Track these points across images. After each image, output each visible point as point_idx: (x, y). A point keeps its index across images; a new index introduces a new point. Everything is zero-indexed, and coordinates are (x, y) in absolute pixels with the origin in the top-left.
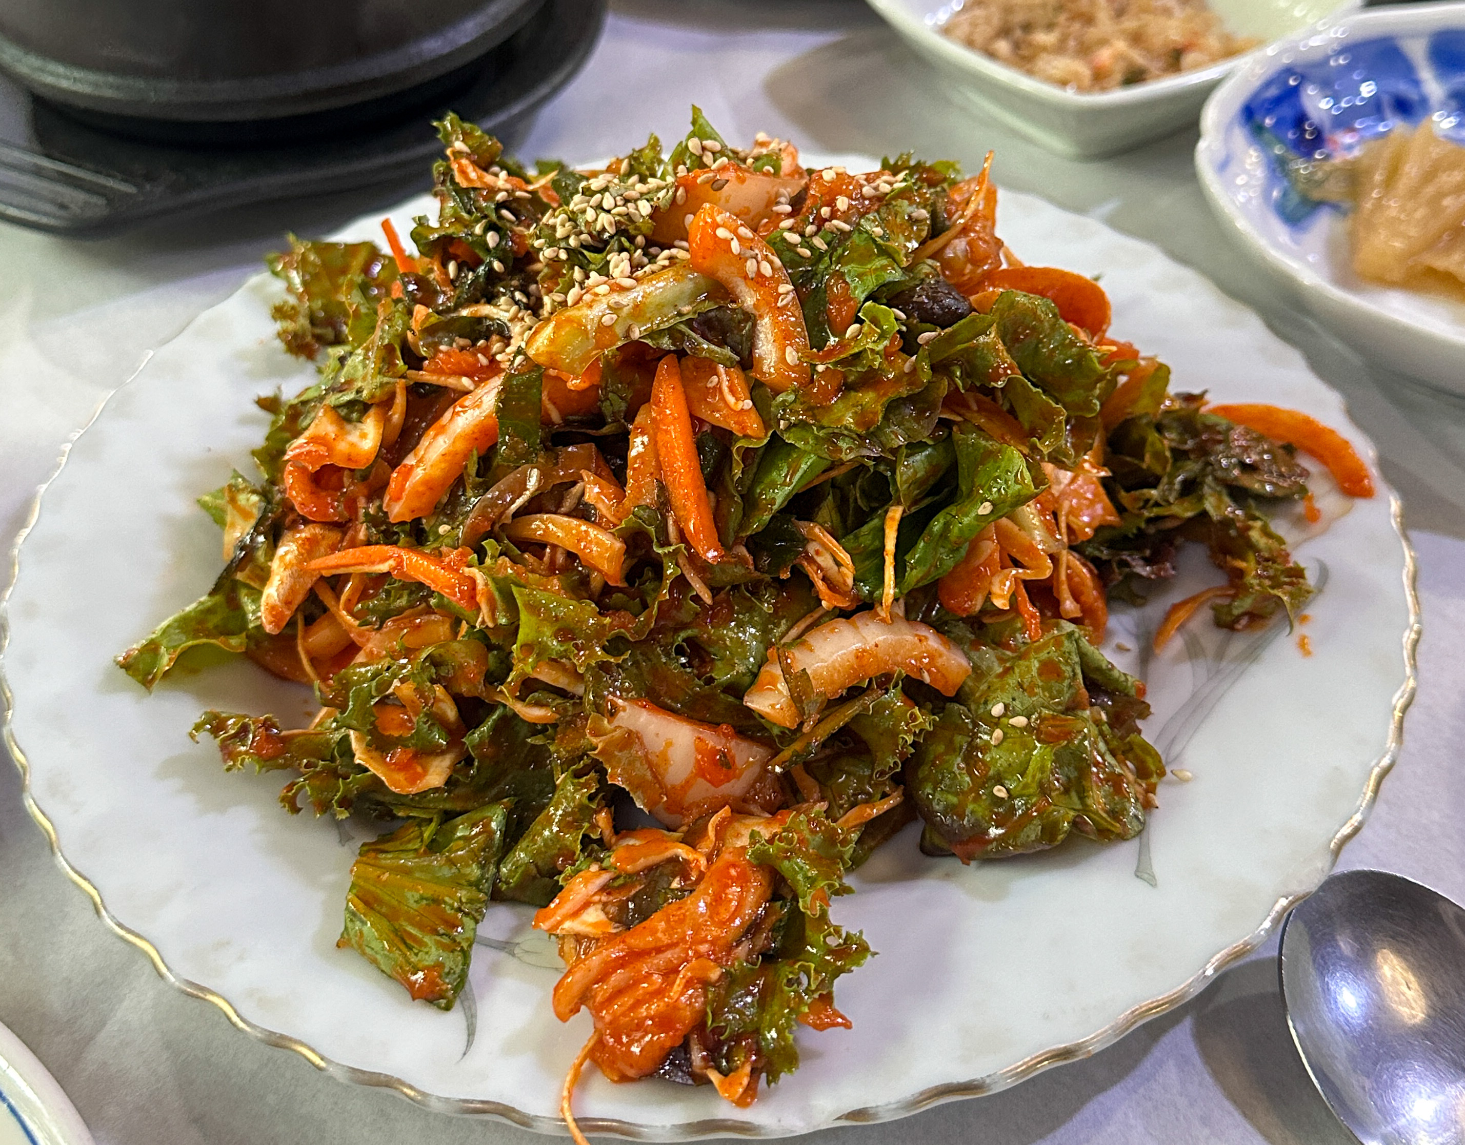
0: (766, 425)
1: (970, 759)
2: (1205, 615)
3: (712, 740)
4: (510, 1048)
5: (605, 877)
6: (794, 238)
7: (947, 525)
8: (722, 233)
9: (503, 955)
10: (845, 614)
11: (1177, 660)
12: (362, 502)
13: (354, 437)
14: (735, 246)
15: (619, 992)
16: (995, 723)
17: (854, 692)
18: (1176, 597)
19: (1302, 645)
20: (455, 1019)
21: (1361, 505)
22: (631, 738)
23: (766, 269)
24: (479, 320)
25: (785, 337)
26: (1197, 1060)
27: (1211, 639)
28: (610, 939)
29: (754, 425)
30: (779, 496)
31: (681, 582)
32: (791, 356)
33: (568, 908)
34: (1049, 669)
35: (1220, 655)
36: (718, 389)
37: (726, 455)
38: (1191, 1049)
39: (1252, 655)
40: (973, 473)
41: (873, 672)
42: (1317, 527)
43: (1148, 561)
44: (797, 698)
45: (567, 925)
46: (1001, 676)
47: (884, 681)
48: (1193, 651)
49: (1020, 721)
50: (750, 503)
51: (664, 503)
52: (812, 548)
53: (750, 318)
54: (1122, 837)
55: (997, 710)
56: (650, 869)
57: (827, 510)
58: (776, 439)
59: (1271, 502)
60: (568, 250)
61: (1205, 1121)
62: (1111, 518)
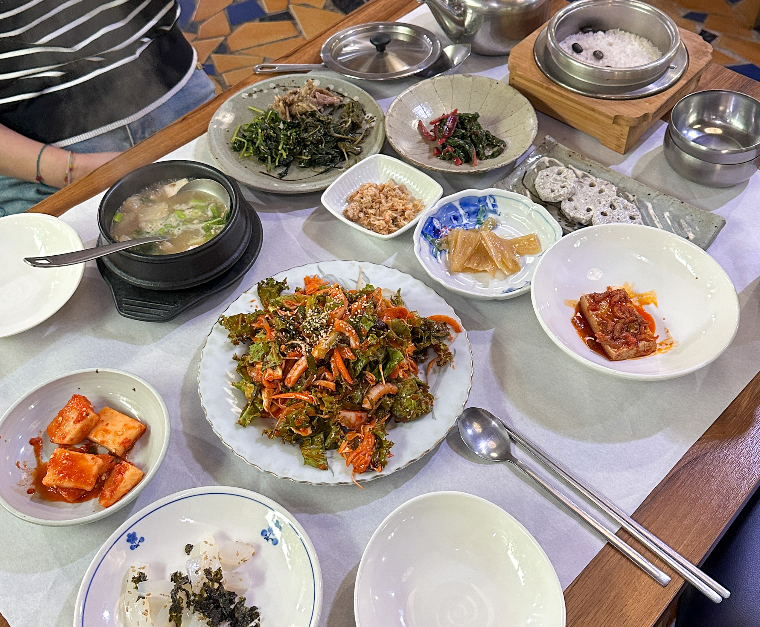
0: (356, 357)
1: (401, 406)
2: (435, 364)
3: (359, 414)
4: (340, 473)
5: (347, 442)
6: (352, 320)
7: (390, 366)
8: (341, 325)
9: (331, 459)
10: (375, 385)
11: (432, 374)
12: (279, 384)
13: (277, 373)
14: (344, 327)
15: (357, 460)
16: (404, 398)
17: (380, 399)
18: (429, 361)
19: (453, 367)
20: (329, 471)
21: (459, 334)
22: (344, 417)
23: (350, 329)
24: (293, 344)
25: (355, 341)
26: (448, 446)
27: (437, 369)
28: (353, 452)
29: (354, 357)
30: (360, 368)
31: (346, 388)
32: (357, 343)
33: (342, 449)
34: (411, 386)
35: (439, 372)
36: (345, 352)
37: (349, 363)
38: (447, 444)
39: (445, 371)
40: (392, 356)
41: (382, 394)
42: (452, 341)
43: (423, 356)
44: (371, 404)
45: (344, 451)
46: (403, 388)
47: (384, 396)
48: (435, 372)
49: (409, 397)
50: (355, 370)
51: (340, 374)
52: (367, 375)
53: (348, 337)
54: (429, 412)
55: (404, 395)
56: (354, 439)
57: (368, 369)
58: (358, 359)
59: (444, 337)
60: (311, 331)
61: (451, 456)
62: (416, 349)
